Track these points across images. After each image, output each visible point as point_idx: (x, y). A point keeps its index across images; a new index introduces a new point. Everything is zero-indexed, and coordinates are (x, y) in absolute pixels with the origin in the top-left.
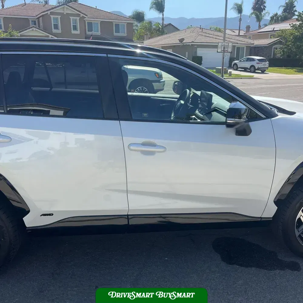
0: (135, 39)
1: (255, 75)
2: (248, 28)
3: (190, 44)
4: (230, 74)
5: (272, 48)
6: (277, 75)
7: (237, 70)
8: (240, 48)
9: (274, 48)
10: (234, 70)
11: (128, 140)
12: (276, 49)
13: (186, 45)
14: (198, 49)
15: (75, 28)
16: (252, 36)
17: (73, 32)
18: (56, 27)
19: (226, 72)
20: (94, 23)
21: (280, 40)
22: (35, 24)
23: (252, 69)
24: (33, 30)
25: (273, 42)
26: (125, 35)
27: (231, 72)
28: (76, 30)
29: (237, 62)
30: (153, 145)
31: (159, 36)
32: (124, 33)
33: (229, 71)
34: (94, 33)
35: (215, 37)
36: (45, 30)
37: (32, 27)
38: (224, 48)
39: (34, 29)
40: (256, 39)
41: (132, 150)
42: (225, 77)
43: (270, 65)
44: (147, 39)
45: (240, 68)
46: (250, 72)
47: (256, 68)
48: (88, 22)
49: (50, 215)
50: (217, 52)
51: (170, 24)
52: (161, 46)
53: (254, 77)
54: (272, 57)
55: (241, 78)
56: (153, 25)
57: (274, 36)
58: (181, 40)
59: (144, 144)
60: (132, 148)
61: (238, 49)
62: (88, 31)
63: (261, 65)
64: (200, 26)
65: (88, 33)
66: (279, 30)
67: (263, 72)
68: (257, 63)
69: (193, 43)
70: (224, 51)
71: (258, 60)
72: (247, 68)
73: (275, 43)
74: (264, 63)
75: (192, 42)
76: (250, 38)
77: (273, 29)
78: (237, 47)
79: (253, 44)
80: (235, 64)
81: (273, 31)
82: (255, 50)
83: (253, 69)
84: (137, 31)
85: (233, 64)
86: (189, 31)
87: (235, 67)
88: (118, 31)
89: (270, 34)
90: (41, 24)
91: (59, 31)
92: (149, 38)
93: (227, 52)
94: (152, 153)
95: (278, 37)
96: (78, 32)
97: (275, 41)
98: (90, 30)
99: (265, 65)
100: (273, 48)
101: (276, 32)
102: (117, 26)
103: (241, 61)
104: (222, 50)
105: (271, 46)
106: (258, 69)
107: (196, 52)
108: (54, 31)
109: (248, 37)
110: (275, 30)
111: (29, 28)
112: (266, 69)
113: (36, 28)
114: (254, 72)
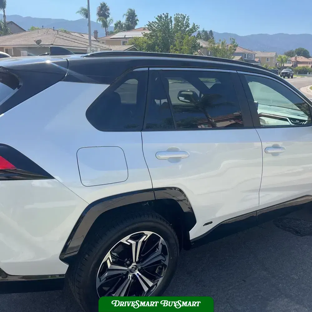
2: (96, 33)
3: (49, 46)
13: (45, 47)
21: (134, 47)
25: (128, 49)
52: (13, 47)
58: (38, 42)
64: (54, 27)
66: (132, 38)
69: (54, 46)
75: (51, 45)
77: (125, 37)
79: (111, 50)
81: (125, 38)
89: (122, 40)
95: (131, 45)
97: (130, 48)
101: (128, 39)
109: (101, 43)
110: (126, 37)
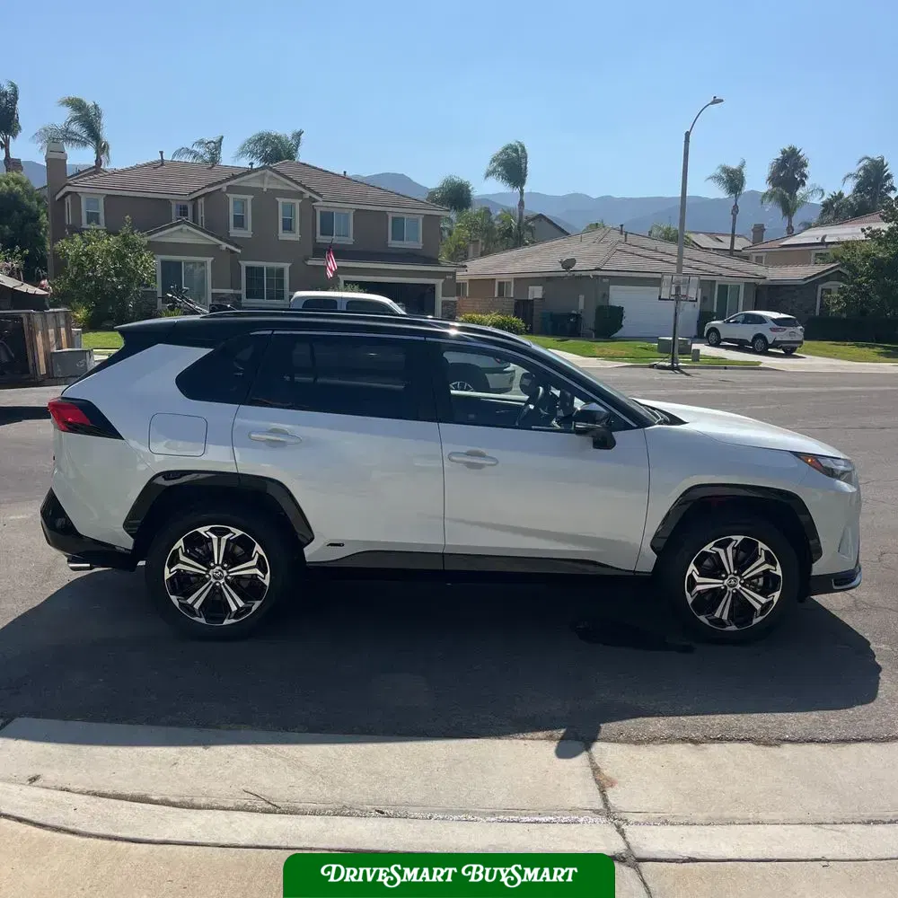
0: (443, 258)
1: (766, 361)
2: (759, 231)
3: (591, 274)
4: (696, 356)
5: (817, 290)
6: (829, 363)
7: (717, 344)
8: (727, 286)
9: (823, 290)
10: (711, 345)
11: (448, 448)
12: (829, 291)
13: (581, 277)
14: (612, 287)
15: (288, 226)
16: (764, 254)
17: (284, 236)
18: (240, 222)
19: (685, 350)
20: (337, 213)
21: (839, 269)
22: (185, 214)
23: (759, 343)
24: (181, 230)
25: (819, 274)
26: (419, 245)
27: (698, 350)
28: (291, 230)
29: (717, 324)
30: (481, 455)
31: (508, 248)
32: (417, 240)
33: (695, 346)
34: (336, 239)
35: (659, 256)
36: (209, 230)
37: (178, 224)
38: (678, 289)
39: (186, 227)
40: (775, 264)
41: (453, 461)
42: (680, 364)
43: (809, 336)
44: (475, 257)
45: (726, 340)
46: (754, 352)
47: (770, 343)
48: (321, 212)
49: (339, 545)
50: (660, 299)
51: (541, 216)
52: (513, 276)
53: (761, 366)
54: (817, 314)
55: (726, 368)
56: (493, 217)
57: (822, 258)
58: (568, 264)
59: (469, 454)
60: (454, 458)
61: (723, 289)
62: (322, 234)
63: (782, 336)
64: (622, 224)
65: (320, 239)
66: (838, 243)
67: (789, 352)
68: (773, 330)
69: (599, 273)
70: (678, 298)
71: (776, 321)
72: (745, 342)
73: (824, 277)
74: (791, 329)
75: (595, 270)
76: (759, 260)
77: (823, 239)
78: (719, 286)
79: (765, 278)
80: (714, 330)
81: (821, 244)
82: (768, 295)
83: (760, 345)
84: (450, 234)
85: (707, 328)
86: (589, 238)
87: (713, 336)
88: (399, 235)
89: (814, 251)
90: (201, 215)
91: (246, 233)
92: (483, 254)
93: (686, 300)
94: (480, 466)
95: (834, 262)
96: (294, 237)
97: (824, 272)
98: (327, 230)
99: (791, 334)
100: (820, 289)
101: (829, 246)
102: (398, 222)
103: (728, 322)
104: (673, 293)
105: (812, 284)
106: (776, 344)
107: (606, 296)
108: (234, 232)
109: (754, 259)
110: (826, 240)
111: (172, 226)
112: (796, 345)
113: (189, 224)
114: (765, 353)
